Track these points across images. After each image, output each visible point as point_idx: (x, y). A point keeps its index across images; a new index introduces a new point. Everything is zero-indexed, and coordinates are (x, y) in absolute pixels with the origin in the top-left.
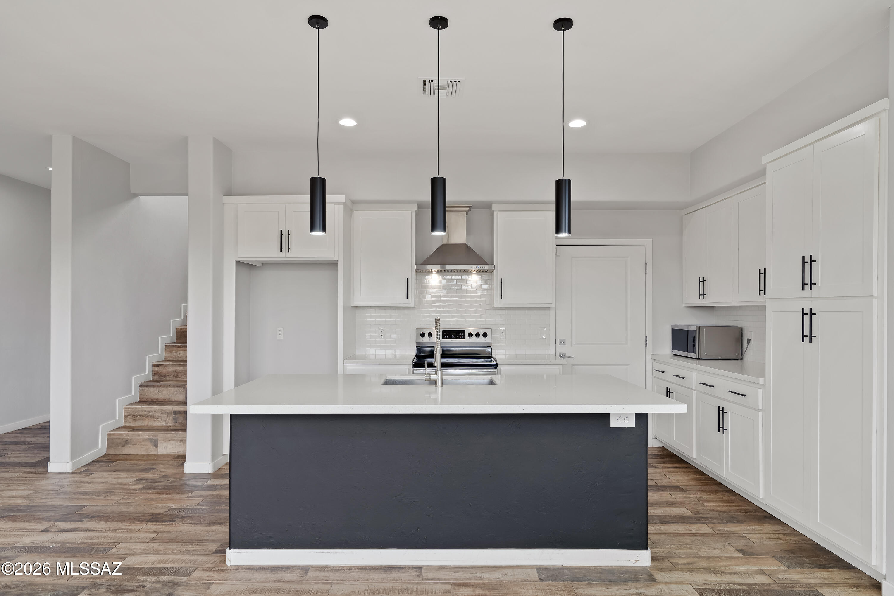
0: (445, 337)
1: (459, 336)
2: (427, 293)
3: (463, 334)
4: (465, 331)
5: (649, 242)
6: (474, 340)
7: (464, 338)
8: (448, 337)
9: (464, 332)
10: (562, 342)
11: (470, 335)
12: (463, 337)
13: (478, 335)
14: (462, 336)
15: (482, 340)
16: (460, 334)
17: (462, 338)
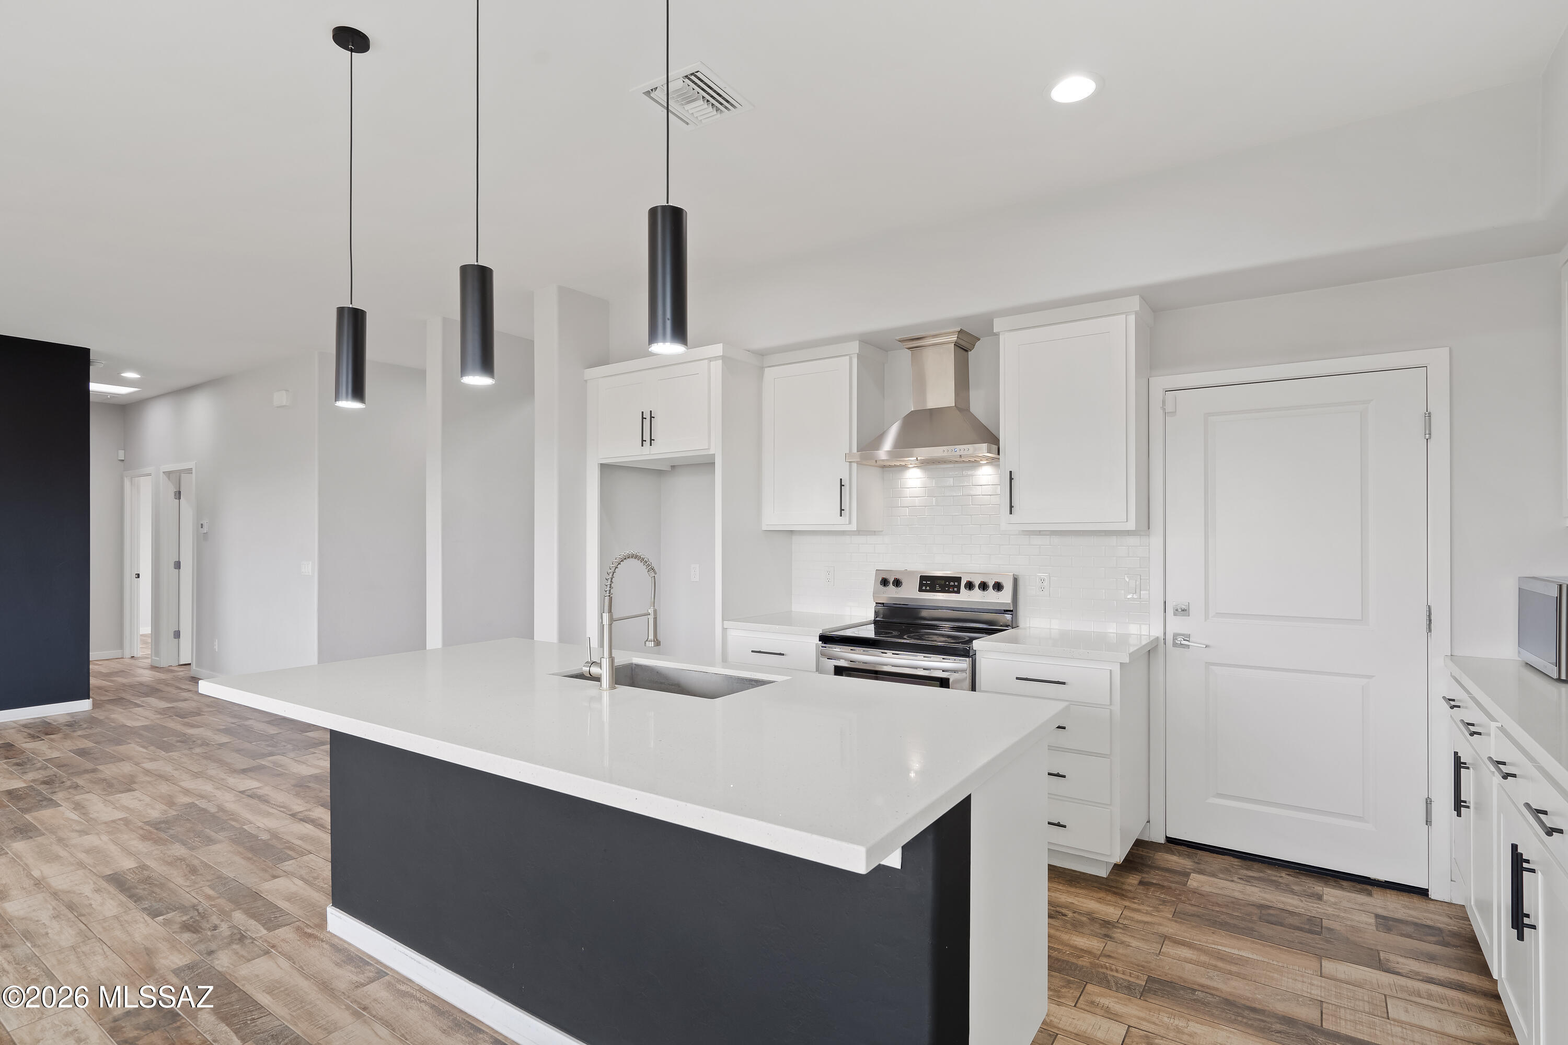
0: (924, 588)
1: (949, 586)
2: (902, 506)
3: (956, 584)
4: (961, 577)
5: (1437, 359)
6: (976, 596)
7: (958, 592)
8: (928, 588)
9: (958, 579)
10: (1184, 611)
11: (970, 586)
12: (956, 589)
13: (984, 586)
14: (954, 586)
15: (992, 598)
16: (952, 583)
17: (954, 592)
